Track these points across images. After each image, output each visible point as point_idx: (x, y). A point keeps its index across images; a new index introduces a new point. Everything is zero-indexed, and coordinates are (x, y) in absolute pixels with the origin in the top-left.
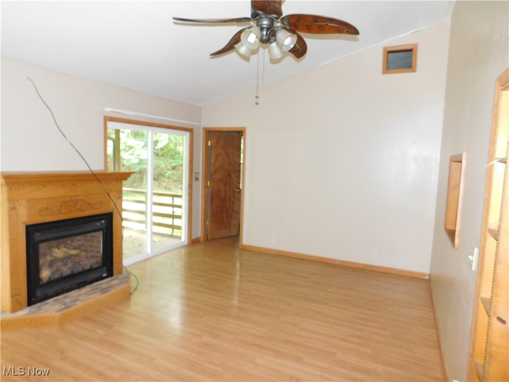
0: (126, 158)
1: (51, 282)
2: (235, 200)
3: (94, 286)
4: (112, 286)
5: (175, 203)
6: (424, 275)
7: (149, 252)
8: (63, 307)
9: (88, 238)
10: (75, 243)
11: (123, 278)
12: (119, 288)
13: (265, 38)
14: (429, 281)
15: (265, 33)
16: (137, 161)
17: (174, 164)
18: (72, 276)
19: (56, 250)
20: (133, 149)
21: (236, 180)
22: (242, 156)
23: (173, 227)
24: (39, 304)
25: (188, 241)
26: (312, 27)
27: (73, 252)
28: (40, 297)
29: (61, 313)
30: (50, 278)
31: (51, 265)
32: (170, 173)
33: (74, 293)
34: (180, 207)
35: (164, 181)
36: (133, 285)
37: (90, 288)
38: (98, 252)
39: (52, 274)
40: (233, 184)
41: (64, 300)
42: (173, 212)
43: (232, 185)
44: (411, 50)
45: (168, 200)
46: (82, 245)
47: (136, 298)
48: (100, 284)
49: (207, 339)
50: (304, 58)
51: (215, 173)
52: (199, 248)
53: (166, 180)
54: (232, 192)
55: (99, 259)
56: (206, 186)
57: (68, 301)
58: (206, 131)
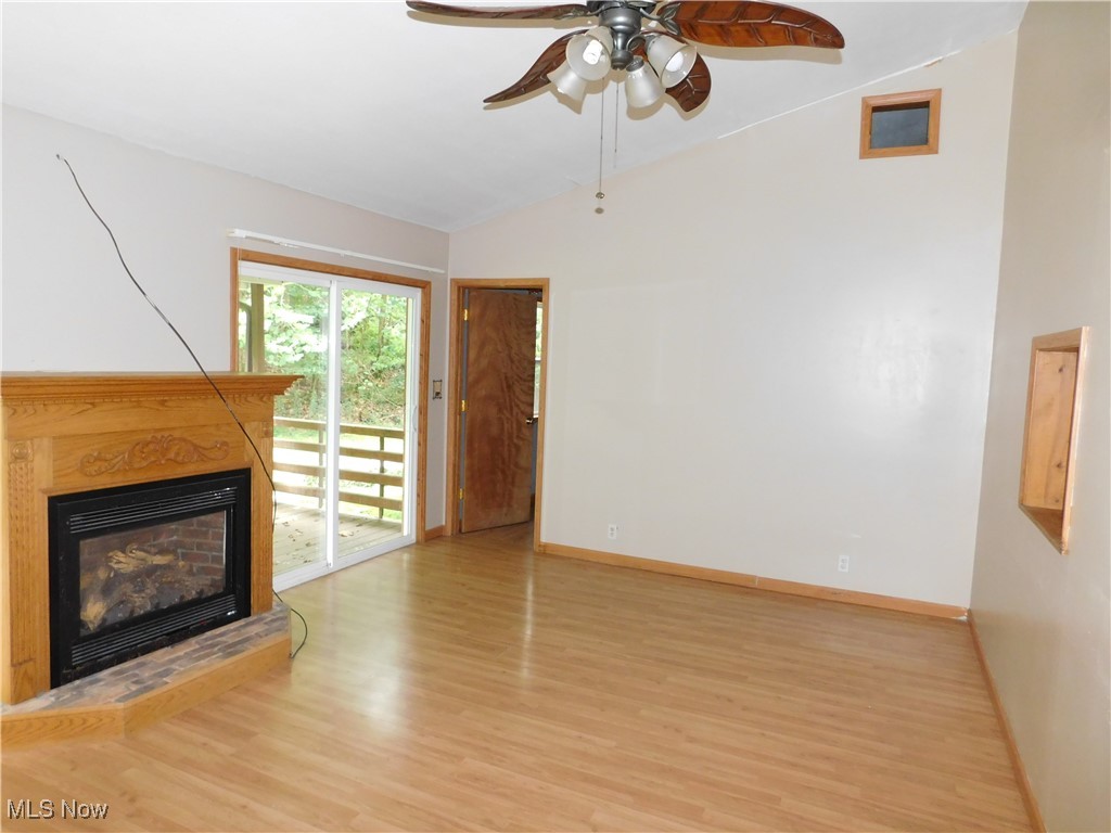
0: (275, 351)
1: (107, 630)
2: (521, 443)
3: (206, 640)
4: (247, 640)
5: (387, 449)
6: (958, 611)
7: (330, 559)
8: (134, 688)
9: (195, 527)
10: (164, 540)
11: (273, 621)
12: (267, 643)
13: (619, 55)
14: (970, 624)
15: (619, 42)
16: (298, 357)
17: (378, 365)
18: (156, 615)
19: (120, 556)
20: (289, 332)
21: (524, 398)
22: (539, 342)
23: (381, 503)
24: (77, 682)
25: (417, 537)
26: (732, 29)
27: (159, 560)
28: (80, 665)
29: (130, 703)
30: (104, 620)
31: (107, 589)
32: (370, 384)
33: (160, 656)
34: (398, 458)
35: (357, 403)
36: (297, 636)
37: (197, 643)
38: (217, 559)
39: (108, 611)
40: (518, 406)
41: (137, 672)
42: (382, 470)
43: (515, 410)
44: (925, 105)
45: (372, 443)
46: (179, 544)
47: (303, 667)
48: (222, 635)
49: (474, 764)
50: (702, 110)
51: (477, 381)
52: (441, 550)
53: (361, 402)
54: (515, 426)
55: (219, 577)
56: (458, 412)
57: (146, 674)
58: (459, 288)
